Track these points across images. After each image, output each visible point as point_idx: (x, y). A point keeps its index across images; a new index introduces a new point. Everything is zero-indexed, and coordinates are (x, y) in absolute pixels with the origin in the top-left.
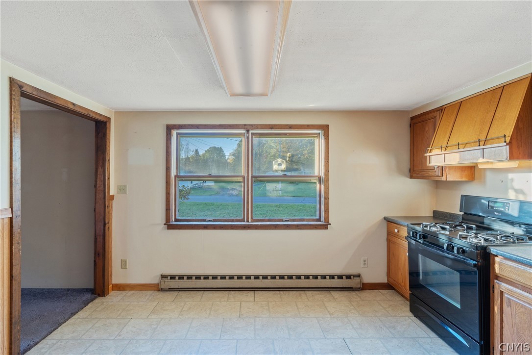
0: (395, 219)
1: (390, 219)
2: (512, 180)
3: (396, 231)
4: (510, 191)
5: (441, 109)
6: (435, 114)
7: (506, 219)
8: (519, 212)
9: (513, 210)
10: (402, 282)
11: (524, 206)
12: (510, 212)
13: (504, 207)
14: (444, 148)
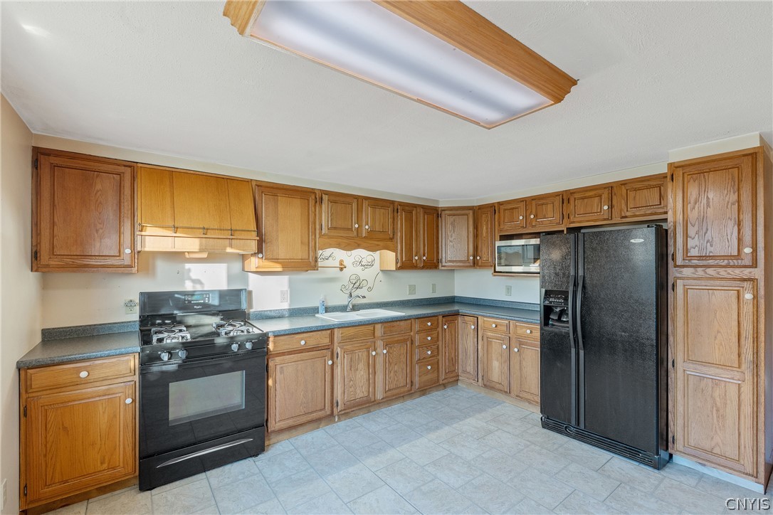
1: (37, 361)
2: (190, 270)
3: (84, 375)
4: (187, 282)
5: (132, 166)
6: (122, 169)
7: (207, 310)
8: (220, 301)
9: (213, 300)
10: (102, 463)
11: (223, 295)
12: (211, 302)
13: (204, 299)
14: (176, 229)
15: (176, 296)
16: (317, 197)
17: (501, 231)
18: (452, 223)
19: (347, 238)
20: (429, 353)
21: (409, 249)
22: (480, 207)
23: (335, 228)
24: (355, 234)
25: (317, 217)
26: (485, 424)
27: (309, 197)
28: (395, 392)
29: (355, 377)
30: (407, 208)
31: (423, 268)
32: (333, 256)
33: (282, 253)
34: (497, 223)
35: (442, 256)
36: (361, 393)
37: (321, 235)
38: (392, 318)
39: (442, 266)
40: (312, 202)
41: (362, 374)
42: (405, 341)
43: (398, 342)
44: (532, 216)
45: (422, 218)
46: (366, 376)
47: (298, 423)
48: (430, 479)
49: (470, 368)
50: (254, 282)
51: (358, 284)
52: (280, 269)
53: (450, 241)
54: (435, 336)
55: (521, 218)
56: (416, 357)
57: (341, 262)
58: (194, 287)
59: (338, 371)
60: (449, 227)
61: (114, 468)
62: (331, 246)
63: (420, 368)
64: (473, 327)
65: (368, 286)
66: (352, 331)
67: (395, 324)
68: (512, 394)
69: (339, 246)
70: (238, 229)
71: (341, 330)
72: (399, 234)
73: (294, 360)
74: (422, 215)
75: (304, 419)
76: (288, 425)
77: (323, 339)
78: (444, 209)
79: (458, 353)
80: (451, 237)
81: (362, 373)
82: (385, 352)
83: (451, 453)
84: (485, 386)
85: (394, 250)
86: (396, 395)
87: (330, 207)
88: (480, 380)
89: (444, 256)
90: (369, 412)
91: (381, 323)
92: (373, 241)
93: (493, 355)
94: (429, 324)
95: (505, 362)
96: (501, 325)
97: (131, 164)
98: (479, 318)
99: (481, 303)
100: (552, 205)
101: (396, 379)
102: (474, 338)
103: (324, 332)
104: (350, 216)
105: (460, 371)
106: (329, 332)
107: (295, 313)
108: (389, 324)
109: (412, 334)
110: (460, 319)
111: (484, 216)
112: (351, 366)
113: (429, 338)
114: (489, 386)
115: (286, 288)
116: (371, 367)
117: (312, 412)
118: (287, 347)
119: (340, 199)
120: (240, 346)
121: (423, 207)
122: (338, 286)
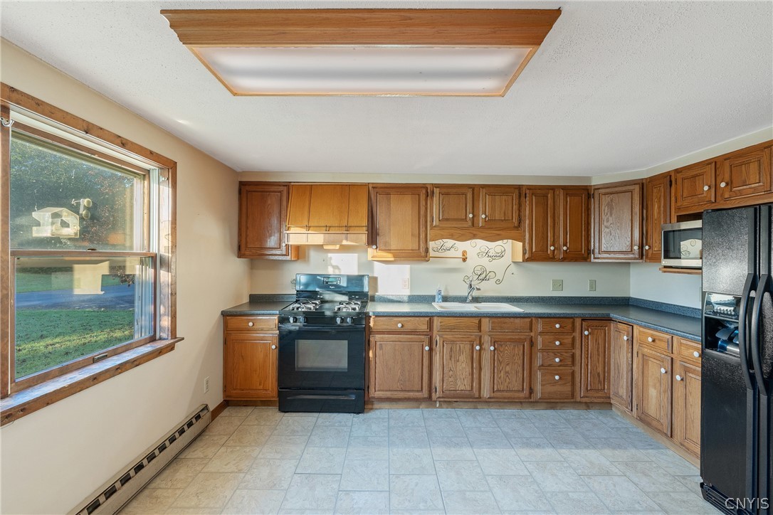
0: (233, 310)
1: (230, 312)
2: (331, 258)
3: (251, 324)
4: (329, 267)
5: (287, 185)
6: (281, 188)
7: (339, 290)
8: (348, 283)
9: (343, 283)
10: (260, 384)
11: (350, 279)
12: (342, 284)
13: (336, 281)
14: (308, 227)
15: (318, 277)
16: (429, 191)
17: (678, 209)
18: (608, 204)
19: (462, 229)
20: (557, 360)
21: (543, 239)
22: (653, 180)
23: (447, 220)
24: (470, 223)
25: (429, 210)
26: (608, 463)
27: (421, 193)
28: (506, 394)
29: (456, 368)
30: (539, 191)
31: (564, 260)
32: (456, 247)
33: (394, 245)
34: (673, 199)
35: (594, 246)
36: (463, 385)
37: (432, 227)
38: (509, 314)
39: (595, 258)
40: (423, 197)
41: (463, 367)
42: (520, 341)
43: (511, 340)
44: (723, 185)
45: (562, 201)
46: (468, 370)
47: (395, 396)
48: (482, 489)
49: (623, 391)
50: (379, 270)
51: (483, 276)
52: (392, 259)
53: (607, 227)
54: (568, 340)
55: (706, 188)
56: (538, 361)
57: (464, 253)
58: (334, 271)
59: (437, 358)
60: (605, 209)
61: (266, 390)
62: (442, 237)
63: (543, 375)
64: (625, 338)
65: (495, 279)
66: (452, 321)
67: (507, 320)
68: (675, 439)
69: (452, 237)
70: (353, 225)
71: (440, 319)
72: (527, 222)
73: (394, 339)
74: (562, 197)
75: (401, 395)
76: (386, 396)
77: (422, 325)
78: (597, 188)
79: (609, 369)
80: (608, 221)
81: (464, 365)
82: (492, 348)
83: (531, 475)
84: (641, 420)
85: (521, 239)
86: (509, 398)
87: (441, 199)
88: (634, 409)
89: (597, 245)
90: (476, 408)
91: (489, 317)
92: (493, 230)
93: (650, 379)
94: (558, 326)
95: (665, 392)
96: (660, 340)
97: (286, 184)
98: (635, 327)
99: (663, 308)
100: (756, 164)
101: (508, 380)
102: (627, 352)
103: (422, 319)
104: (464, 206)
105: (612, 393)
106: (427, 319)
107: (413, 299)
108: (499, 319)
109: (532, 334)
110: (612, 325)
111: (655, 190)
112: (451, 356)
113: (557, 343)
114: (644, 419)
115: (408, 276)
116: (476, 363)
117: (409, 391)
118: (385, 327)
119: (451, 191)
120: (343, 320)
121: (564, 188)
122: (461, 276)
